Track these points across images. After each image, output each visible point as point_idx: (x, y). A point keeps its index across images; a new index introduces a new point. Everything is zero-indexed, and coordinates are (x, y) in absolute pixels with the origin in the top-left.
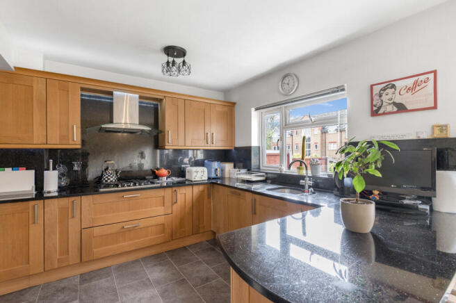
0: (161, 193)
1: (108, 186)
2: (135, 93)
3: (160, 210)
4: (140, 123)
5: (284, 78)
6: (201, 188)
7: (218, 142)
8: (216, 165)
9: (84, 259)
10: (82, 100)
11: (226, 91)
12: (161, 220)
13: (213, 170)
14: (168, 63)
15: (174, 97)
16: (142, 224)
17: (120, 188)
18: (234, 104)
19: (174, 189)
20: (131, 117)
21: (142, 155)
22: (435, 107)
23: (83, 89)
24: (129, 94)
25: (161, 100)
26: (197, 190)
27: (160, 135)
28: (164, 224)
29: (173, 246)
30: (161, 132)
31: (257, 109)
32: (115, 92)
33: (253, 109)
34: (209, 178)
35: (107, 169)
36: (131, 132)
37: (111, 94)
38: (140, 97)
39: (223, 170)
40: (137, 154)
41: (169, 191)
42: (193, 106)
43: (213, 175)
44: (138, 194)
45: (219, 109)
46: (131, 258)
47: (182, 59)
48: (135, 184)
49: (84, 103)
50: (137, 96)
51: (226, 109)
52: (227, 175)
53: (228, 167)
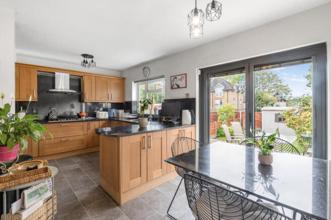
0: (81, 124)
1: (52, 120)
2: (68, 73)
3: (81, 133)
4: (70, 89)
5: (144, 69)
6: (104, 122)
7: (116, 99)
8: (114, 111)
9: (40, 155)
10: (38, 76)
11: (121, 71)
12: (82, 137)
13: (112, 113)
14: (84, 61)
15: (90, 75)
16: (71, 139)
17: (59, 121)
18: (125, 78)
19: (89, 122)
20: (65, 86)
21: (72, 107)
22: (186, 87)
23: (38, 71)
24: (64, 74)
25: (82, 77)
26: (101, 123)
27: (82, 95)
28: (83, 140)
29: (88, 151)
30: (82, 93)
31: (135, 82)
32: (56, 73)
33: (133, 82)
34: (109, 118)
35: (51, 112)
36: (65, 93)
37: (54, 73)
38: (70, 75)
39: (118, 114)
40: (69, 105)
41: (86, 123)
42: (101, 80)
43: (112, 116)
44: (69, 124)
45: (116, 81)
46: (66, 155)
47: (91, 59)
48: (67, 120)
49: (39, 77)
50: (69, 75)
51: (120, 81)
52: (120, 116)
53: (121, 112)
